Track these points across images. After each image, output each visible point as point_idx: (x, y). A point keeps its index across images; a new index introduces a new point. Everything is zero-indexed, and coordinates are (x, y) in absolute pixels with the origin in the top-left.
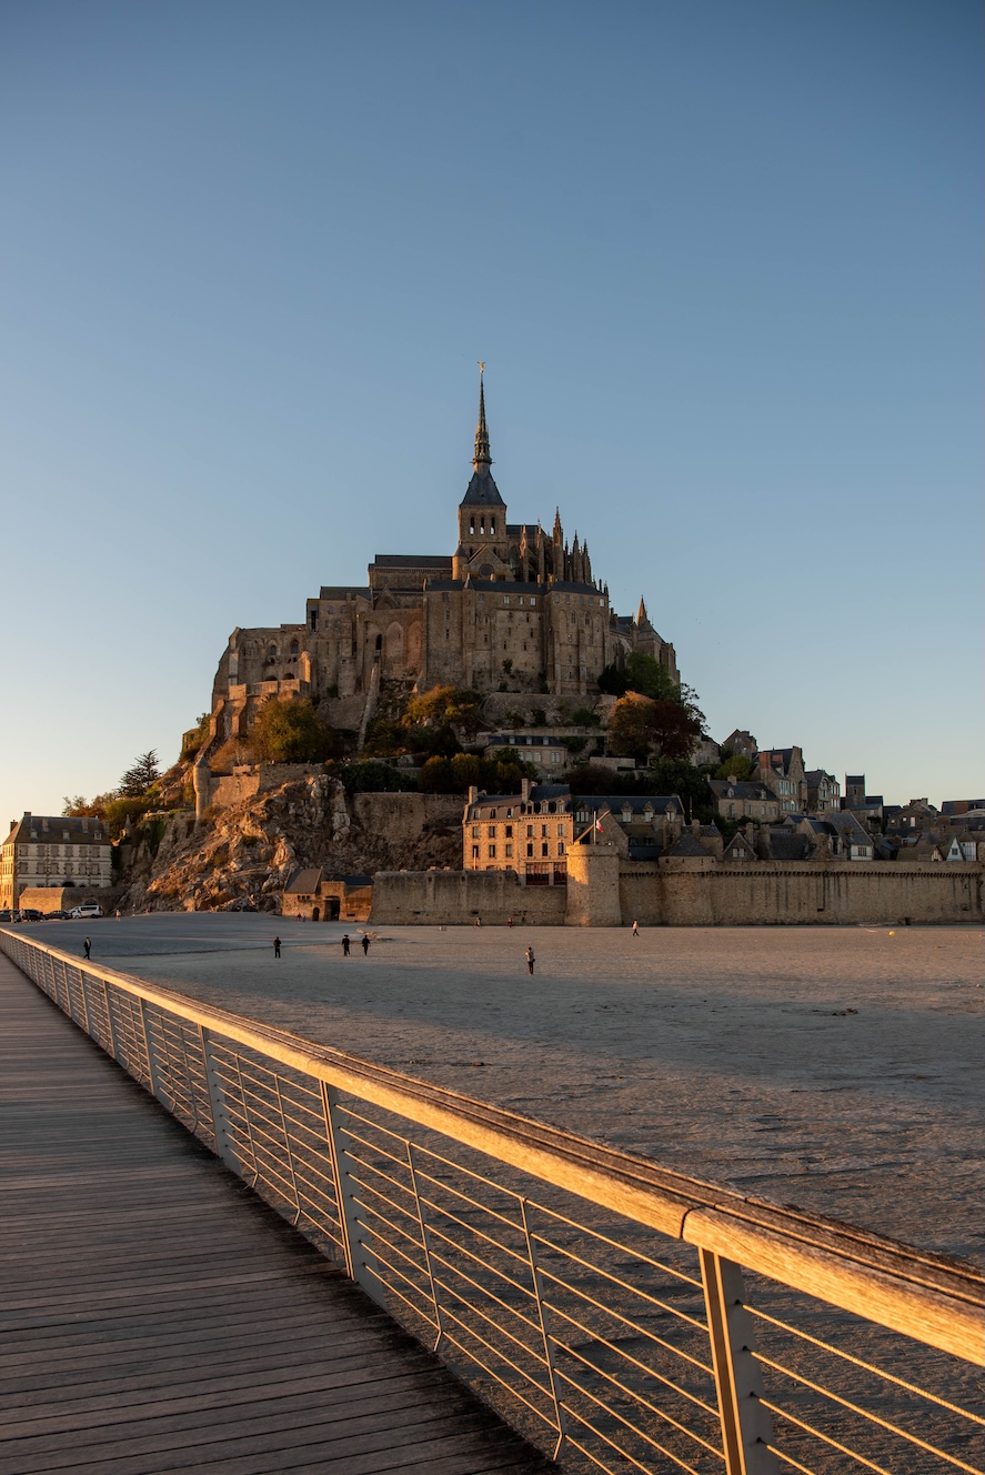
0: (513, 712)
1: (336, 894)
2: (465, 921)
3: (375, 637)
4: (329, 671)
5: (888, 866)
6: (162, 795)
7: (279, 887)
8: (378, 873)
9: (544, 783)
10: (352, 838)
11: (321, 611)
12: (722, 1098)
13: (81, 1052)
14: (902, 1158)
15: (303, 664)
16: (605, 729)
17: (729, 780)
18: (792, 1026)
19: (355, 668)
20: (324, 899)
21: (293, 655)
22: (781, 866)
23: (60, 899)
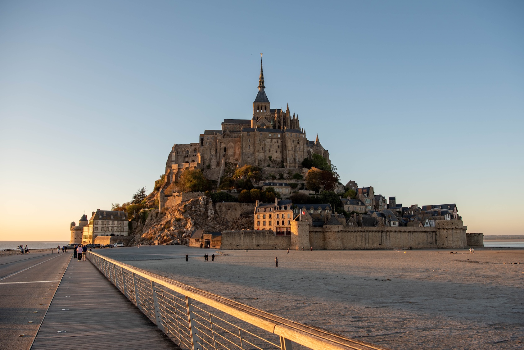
0: (272, 174)
1: (209, 239)
2: (254, 248)
3: (224, 148)
4: (207, 159)
5: (404, 229)
6: (147, 203)
7: (188, 236)
8: (224, 231)
9: (283, 199)
10: (215, 218)
11: (205, 139)
12: (341, 310)
13: (113, 292)
14: (402, 330)
15: (198, 157)
16: (304, 180)
17: (348, 198)
18: (367, 285)
19: (216, 159)
20: (204, 240)
21: (195, 154)
22: (366, 229)
23: (109, 240)
